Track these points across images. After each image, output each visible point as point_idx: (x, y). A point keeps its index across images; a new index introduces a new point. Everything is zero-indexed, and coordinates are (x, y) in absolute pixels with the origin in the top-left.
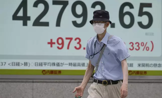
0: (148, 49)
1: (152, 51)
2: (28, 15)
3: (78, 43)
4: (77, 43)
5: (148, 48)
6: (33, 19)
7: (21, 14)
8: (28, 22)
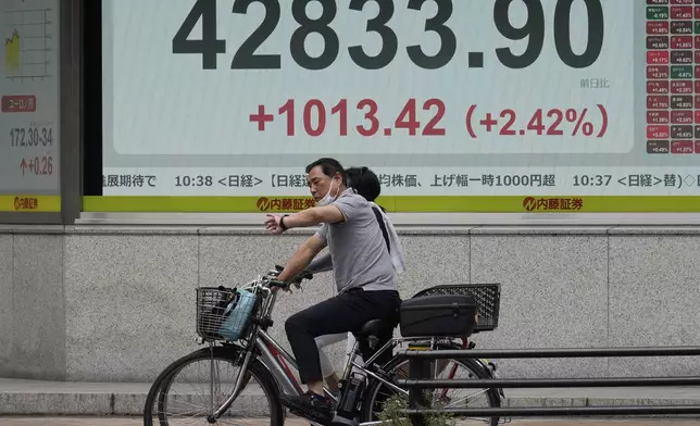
0: (588, 130)
1: (601, 135)
2: (219, 37)
3: (368, 116)
4: (364, 116)
5: (588, 128)
6: (232, 49)
7: (196, 34)
8: (219, 56)
